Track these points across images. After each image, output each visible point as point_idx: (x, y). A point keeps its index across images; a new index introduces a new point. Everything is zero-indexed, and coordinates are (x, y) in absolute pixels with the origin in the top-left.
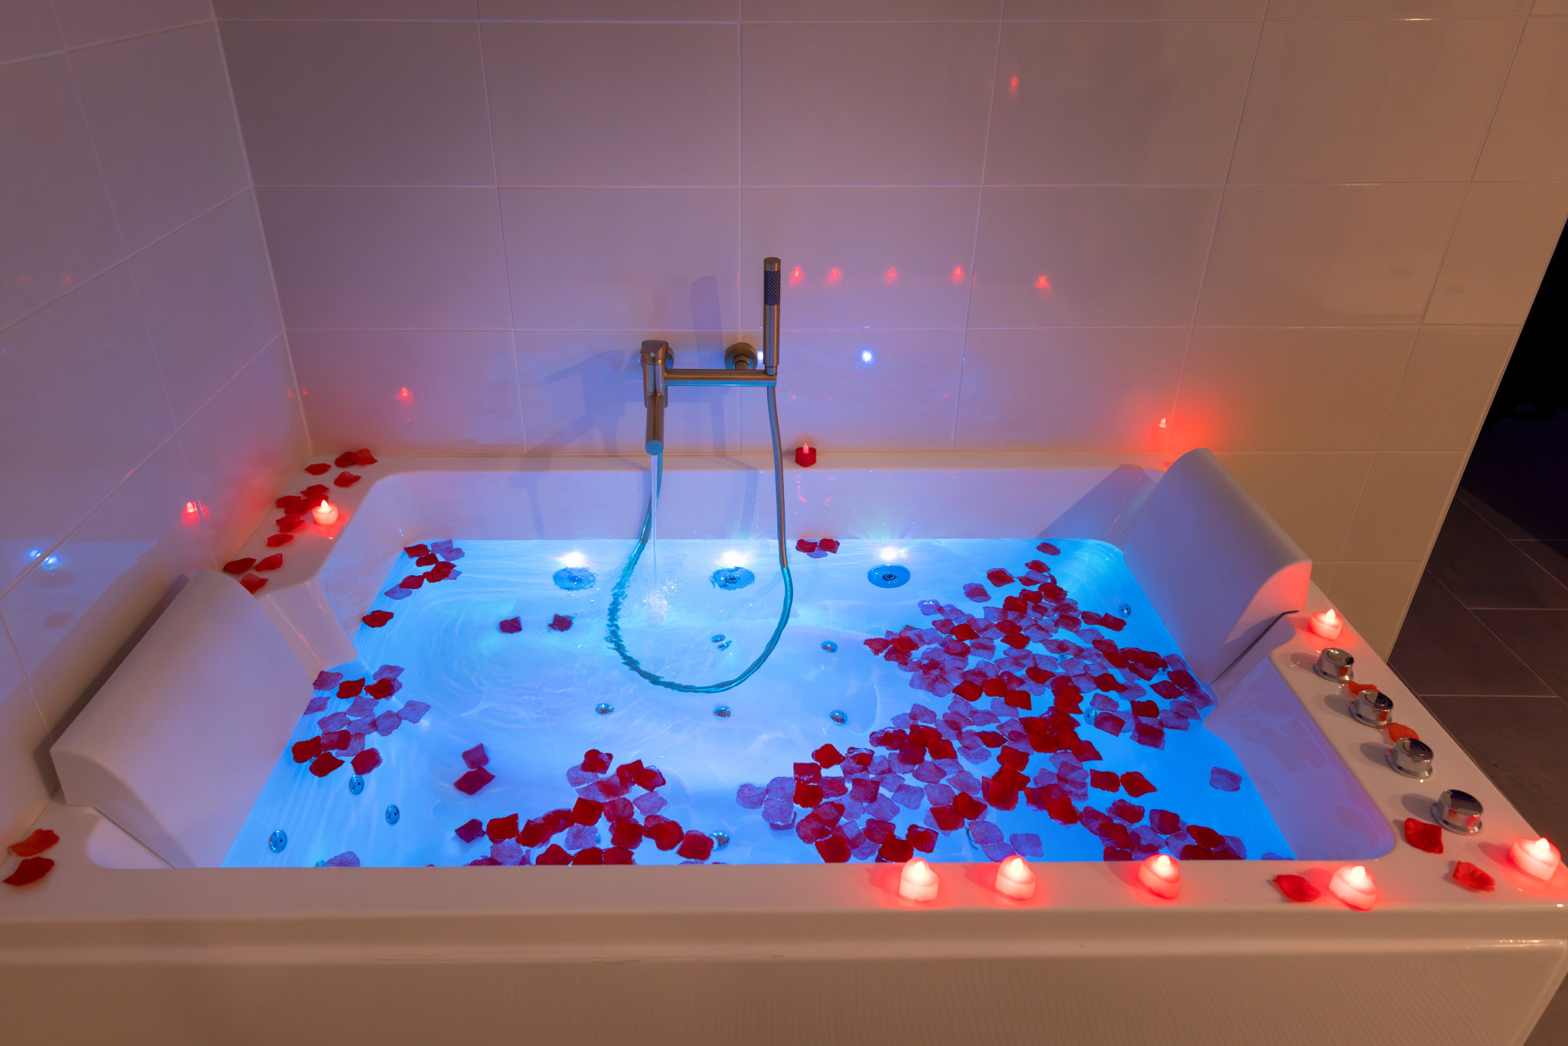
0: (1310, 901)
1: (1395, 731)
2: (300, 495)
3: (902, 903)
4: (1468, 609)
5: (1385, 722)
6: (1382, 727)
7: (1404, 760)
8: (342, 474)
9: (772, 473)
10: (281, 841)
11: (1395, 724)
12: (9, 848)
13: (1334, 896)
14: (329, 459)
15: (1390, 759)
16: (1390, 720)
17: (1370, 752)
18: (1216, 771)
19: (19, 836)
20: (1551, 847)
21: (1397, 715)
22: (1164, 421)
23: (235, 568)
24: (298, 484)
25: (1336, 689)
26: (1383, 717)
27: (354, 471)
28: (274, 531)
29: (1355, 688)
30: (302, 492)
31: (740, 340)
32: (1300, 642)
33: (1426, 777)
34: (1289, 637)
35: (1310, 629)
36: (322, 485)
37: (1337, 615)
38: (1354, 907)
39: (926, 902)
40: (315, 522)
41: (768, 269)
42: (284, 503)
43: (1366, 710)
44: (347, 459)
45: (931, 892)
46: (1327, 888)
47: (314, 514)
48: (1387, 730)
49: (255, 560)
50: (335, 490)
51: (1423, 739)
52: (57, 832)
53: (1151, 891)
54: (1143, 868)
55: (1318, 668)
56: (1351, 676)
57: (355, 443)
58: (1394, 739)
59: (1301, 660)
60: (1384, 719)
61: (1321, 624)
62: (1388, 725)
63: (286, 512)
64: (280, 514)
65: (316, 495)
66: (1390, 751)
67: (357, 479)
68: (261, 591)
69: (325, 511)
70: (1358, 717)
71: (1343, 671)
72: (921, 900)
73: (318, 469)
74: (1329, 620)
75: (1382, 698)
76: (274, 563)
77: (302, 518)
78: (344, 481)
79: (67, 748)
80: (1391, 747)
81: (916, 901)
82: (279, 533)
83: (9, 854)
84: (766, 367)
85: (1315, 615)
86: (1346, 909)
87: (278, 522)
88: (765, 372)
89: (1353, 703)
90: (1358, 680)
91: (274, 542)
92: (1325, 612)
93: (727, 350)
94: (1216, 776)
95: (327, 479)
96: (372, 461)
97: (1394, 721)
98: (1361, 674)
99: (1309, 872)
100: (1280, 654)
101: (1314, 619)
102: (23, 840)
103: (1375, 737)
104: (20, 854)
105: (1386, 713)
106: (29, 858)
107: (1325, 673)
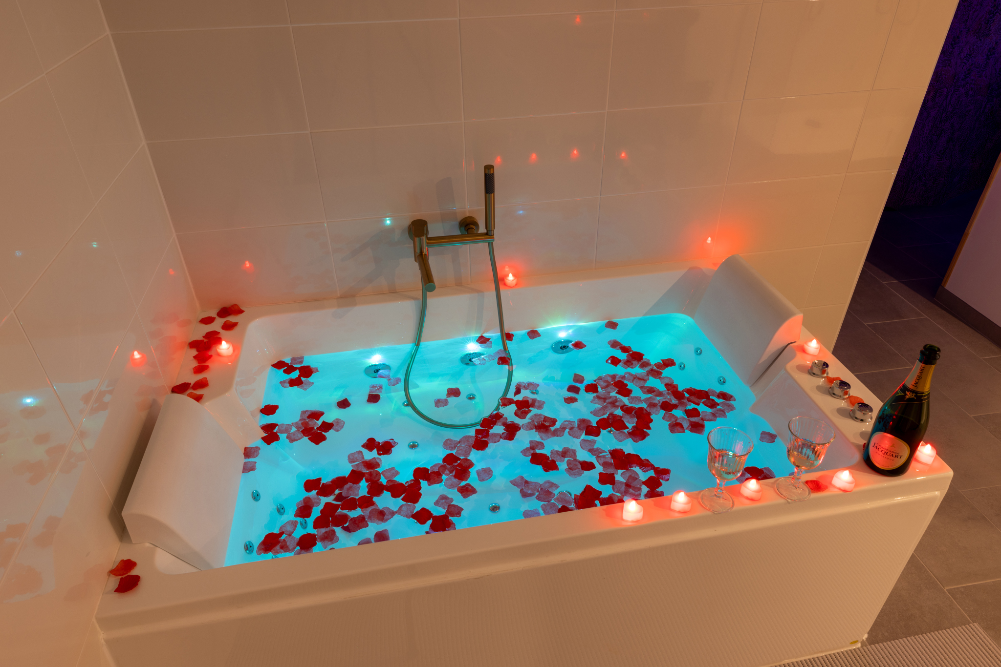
0: (823, 491)
1: (853, 400)
2: (202, 339)
3: (624, 523)
4: (866, 324)
5: (847, 396)
6: (845, 399)
7: (859, 414)
8: (225, 322)
9: (494, 293)
10: (251, 547)
11: (852, 396)
12: (108, 573)
13: (834, 487)
14: (213, 313)
15: (852, 414)
16: (850, 394)
17: (841, 412)
18: (763, 433)
19: (112, 566)
20: (932, 448)
21: (853, 392)
22: (709, 239)
23: (180, 389)
24: (199, 332)
25: (821, 381)
26: (846, 393)
27: (232, 319)
28: (195, 364)
29: (831, 380)
30: (204, 337)
31: (468, 215)
32: (800, 360)
33: (869, 422)
34: (793, 357)
35: (804, 351)
36: (215, 331)
37: (818, 342)
38: (845, 491)
39: (637, 521)
40: (219, 355)
41: (487, 172)
42: (193, 345)
43: (838, 391)
44: (224, 312)
45: (639, 516)
46: (831, 483)
47: (218, 350)
48: (849, 399)
49: (190, 384)
50: (223, 333)
51: (866, 402)
52: (133, 559)
53: (747, 498)
54: (743, 487)
55: (811, 372)
56: (828, 374)
57: (228, 302)
58: (853, 404)
59: (801, 368)
60: (846, 394)
61: (808, 347)
62: (848, 397)
63: (197, 351)
64: (194, 352)
65: (213, 339)
66: (852, 410)
67: (235, 324)
68: (202, 401)
69: (224, 347)
70: (833, 395)
71: (824, 372)
72: (635, 520)
73: (207, 321)
74: (813, 345)
75: (843, 383)
76: (202, 384)
77: (210, 353)
78: (229, 327)
79: (131, 510)
80: (852, 408)
81: (633, 522)
82: (199, 365)
83: (109, 576)
84: (487, 231)
85: (806, 343)
86: (841, 492)
87: (195, 357)
88: (487, 234)
89: (830, 388)
90: (830, 375)
91: (198, 370)
92: (811, 341)
93: (461, 221)
94: (763, 435)
95: (217, 325)
96: (241, 312)
97: (851, 395)
98: (832, 372)
99: (821, 477)
100: (791, 366)
101: (805, 345)
102: (115, 567)
103: (843, 404)
104: (116, 575)
105: (847, 391)
106: (124, 576)
107: (814, 374)
